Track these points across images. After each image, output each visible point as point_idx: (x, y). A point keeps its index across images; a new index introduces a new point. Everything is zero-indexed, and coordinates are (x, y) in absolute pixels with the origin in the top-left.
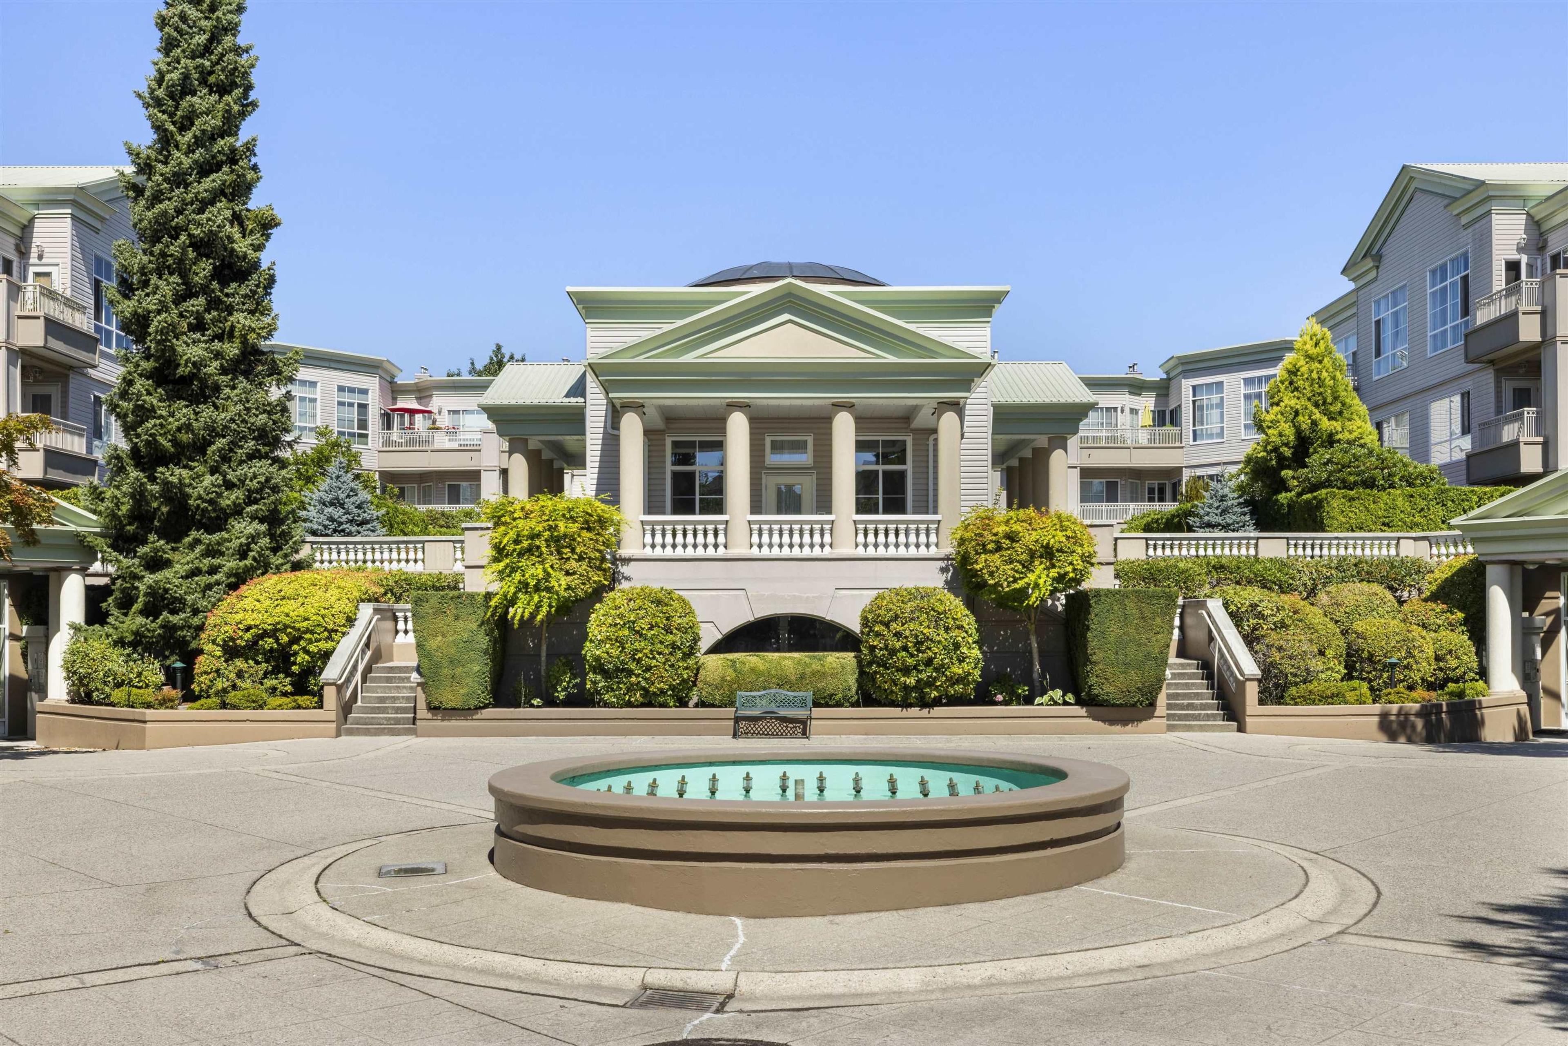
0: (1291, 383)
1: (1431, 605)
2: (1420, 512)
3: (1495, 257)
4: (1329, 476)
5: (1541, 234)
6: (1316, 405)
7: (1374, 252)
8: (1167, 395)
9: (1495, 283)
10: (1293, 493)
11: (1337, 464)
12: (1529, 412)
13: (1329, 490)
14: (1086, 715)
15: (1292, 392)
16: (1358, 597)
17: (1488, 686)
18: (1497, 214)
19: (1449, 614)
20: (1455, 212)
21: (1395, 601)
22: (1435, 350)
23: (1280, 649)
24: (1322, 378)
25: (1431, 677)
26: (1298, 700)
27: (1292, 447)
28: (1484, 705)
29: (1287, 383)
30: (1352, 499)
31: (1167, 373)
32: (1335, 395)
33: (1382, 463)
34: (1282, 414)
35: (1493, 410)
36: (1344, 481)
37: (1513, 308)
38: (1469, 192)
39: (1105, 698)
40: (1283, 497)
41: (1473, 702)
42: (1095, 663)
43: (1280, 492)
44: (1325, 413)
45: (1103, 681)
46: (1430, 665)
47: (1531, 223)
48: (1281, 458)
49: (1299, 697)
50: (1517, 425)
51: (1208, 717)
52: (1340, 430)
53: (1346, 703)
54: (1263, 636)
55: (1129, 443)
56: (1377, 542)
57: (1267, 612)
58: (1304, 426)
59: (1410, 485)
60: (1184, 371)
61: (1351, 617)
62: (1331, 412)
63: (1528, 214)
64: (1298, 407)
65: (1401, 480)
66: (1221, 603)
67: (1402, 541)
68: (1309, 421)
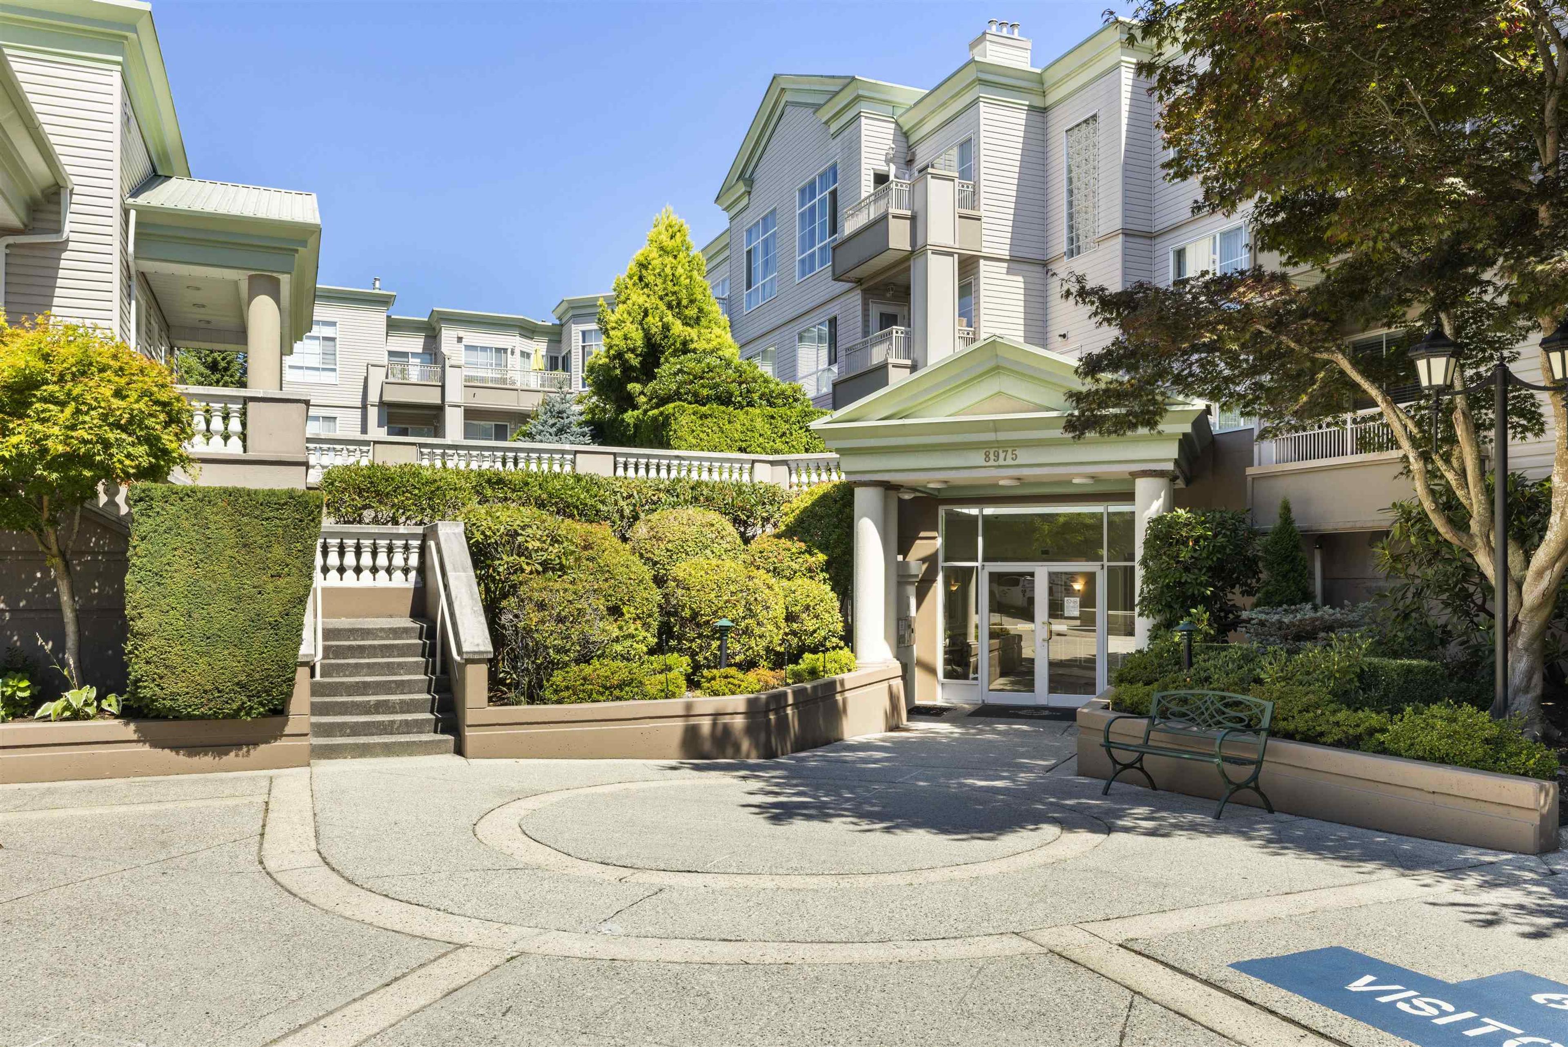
0: (641, 279)
1: (785, 542)
2: (781, 437)
3: (864, 166)
4: (678, 388)
5: (909, 147)
6: (670, 306)
7: (747, 176)
8: (560, 342)
9: (863, 188)
10: (640, 411)
11: (689, 374)
12: (897, 331)
13: (678, 403)
14: (135, 737)
15: (642, 289)
16: (685, 528)
17: (856, 657)
18: (866, 117)
19: (807, 556)
20: (824, 120)
21: (738, 536)
22: (803, 275)
23: (541, 606)
24: (677, 274)
25: (780, 645)
26: (565, 694)
27: (640, 355)
28: (847, 687)
29: (636, 278)
30: (704, 416)
31: (560, 319)
32: (693, 298)
33: (740, 376)
34: (629, 314)
35: (860, 330)
36: (695, 394)
37: (882, 210)
38: (837, 93)
39: (168, 703)
40: (630, 416)
41: (833, 683)
42: (142, 636)
43: (626, 411)
44: (678, 315)
45: (161, 670)
46: (778, 628)
47: (899, 133)
48: (627, 368)
49: (567, 688)
50: (885, 346)
51: (408, 727)
52: (696, 338)
53: (645, 696)
54: (521, 583)
55: (518, 386)
56: (727, 465)
57: (533, 545)
58: (654, 330)
59: (771, 404)
60: (574, 316)
61: (675, 557)
62: (686, 317)
63: (897, 123)
64: (647, 305)
65: (761, 399)
66: (462, 528)
67: (756, 465)
68: (660, 324)
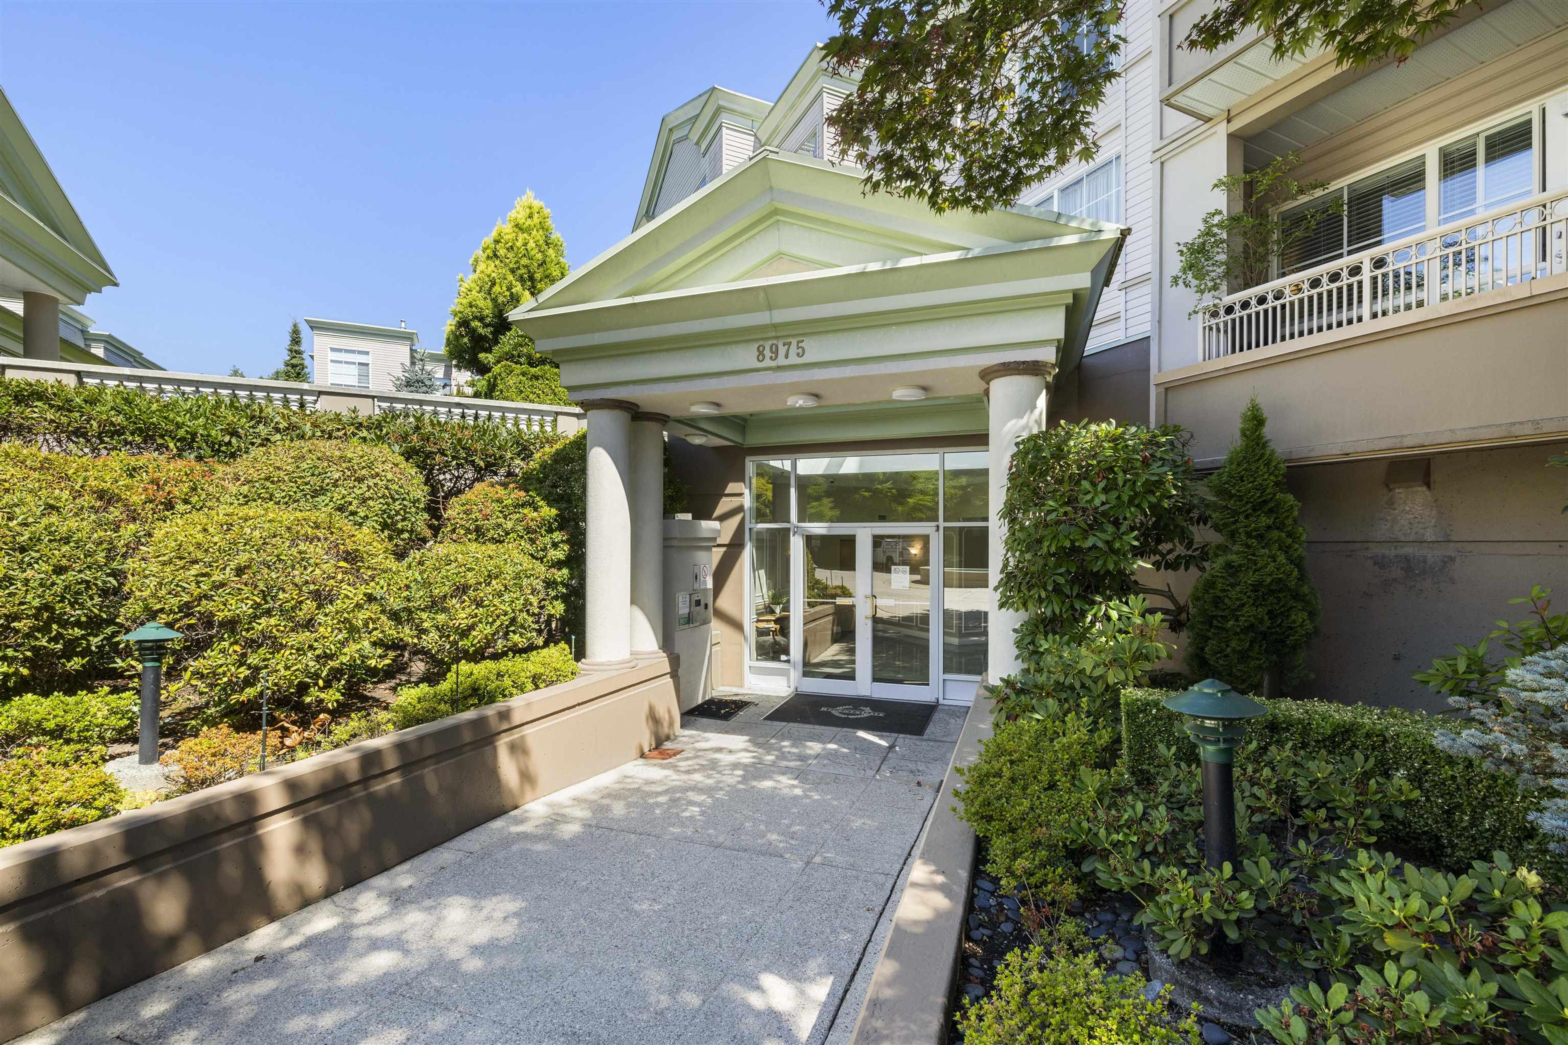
1: (498, 491)
6: (521, 279)
18: (728, 128)
19: (527, 510)
20: (695, 140)
27: (488, 324)
36: (528, 357)
44: (529, 287)
48: (476, 338)
62: (536, 289)
63: (755, 136)
64: (495, 275)
68: (508, 293)
